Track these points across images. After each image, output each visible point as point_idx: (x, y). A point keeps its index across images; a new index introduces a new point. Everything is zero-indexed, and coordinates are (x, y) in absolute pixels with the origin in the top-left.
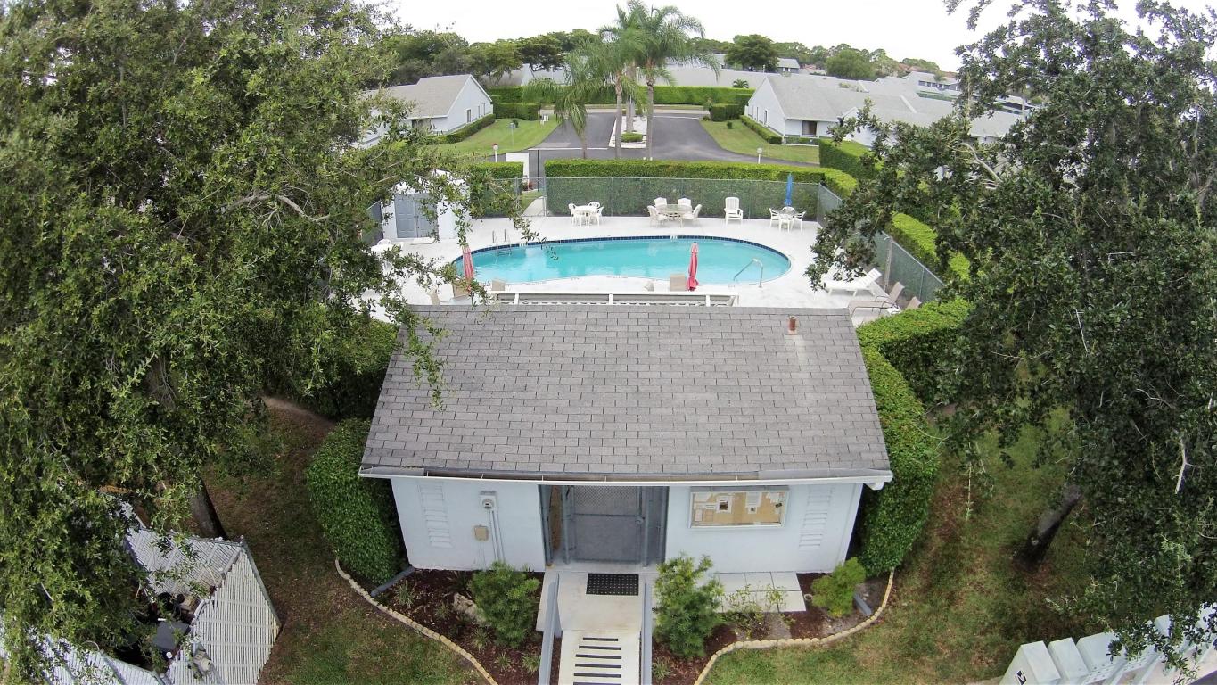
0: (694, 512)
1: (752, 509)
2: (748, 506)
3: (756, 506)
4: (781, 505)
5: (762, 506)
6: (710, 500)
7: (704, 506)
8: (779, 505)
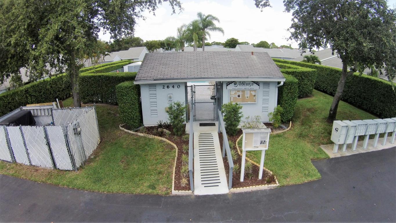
0: (231, 98)
1: (247, 97)
2: (246, 96)
3: (248, 96)
4: (255, 95)
5: (250, 96)
6: (235, 94)
7: (233, 96)
8: (255, 96)
